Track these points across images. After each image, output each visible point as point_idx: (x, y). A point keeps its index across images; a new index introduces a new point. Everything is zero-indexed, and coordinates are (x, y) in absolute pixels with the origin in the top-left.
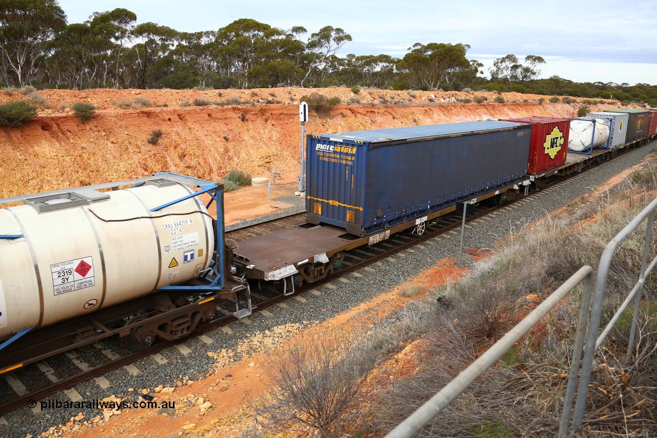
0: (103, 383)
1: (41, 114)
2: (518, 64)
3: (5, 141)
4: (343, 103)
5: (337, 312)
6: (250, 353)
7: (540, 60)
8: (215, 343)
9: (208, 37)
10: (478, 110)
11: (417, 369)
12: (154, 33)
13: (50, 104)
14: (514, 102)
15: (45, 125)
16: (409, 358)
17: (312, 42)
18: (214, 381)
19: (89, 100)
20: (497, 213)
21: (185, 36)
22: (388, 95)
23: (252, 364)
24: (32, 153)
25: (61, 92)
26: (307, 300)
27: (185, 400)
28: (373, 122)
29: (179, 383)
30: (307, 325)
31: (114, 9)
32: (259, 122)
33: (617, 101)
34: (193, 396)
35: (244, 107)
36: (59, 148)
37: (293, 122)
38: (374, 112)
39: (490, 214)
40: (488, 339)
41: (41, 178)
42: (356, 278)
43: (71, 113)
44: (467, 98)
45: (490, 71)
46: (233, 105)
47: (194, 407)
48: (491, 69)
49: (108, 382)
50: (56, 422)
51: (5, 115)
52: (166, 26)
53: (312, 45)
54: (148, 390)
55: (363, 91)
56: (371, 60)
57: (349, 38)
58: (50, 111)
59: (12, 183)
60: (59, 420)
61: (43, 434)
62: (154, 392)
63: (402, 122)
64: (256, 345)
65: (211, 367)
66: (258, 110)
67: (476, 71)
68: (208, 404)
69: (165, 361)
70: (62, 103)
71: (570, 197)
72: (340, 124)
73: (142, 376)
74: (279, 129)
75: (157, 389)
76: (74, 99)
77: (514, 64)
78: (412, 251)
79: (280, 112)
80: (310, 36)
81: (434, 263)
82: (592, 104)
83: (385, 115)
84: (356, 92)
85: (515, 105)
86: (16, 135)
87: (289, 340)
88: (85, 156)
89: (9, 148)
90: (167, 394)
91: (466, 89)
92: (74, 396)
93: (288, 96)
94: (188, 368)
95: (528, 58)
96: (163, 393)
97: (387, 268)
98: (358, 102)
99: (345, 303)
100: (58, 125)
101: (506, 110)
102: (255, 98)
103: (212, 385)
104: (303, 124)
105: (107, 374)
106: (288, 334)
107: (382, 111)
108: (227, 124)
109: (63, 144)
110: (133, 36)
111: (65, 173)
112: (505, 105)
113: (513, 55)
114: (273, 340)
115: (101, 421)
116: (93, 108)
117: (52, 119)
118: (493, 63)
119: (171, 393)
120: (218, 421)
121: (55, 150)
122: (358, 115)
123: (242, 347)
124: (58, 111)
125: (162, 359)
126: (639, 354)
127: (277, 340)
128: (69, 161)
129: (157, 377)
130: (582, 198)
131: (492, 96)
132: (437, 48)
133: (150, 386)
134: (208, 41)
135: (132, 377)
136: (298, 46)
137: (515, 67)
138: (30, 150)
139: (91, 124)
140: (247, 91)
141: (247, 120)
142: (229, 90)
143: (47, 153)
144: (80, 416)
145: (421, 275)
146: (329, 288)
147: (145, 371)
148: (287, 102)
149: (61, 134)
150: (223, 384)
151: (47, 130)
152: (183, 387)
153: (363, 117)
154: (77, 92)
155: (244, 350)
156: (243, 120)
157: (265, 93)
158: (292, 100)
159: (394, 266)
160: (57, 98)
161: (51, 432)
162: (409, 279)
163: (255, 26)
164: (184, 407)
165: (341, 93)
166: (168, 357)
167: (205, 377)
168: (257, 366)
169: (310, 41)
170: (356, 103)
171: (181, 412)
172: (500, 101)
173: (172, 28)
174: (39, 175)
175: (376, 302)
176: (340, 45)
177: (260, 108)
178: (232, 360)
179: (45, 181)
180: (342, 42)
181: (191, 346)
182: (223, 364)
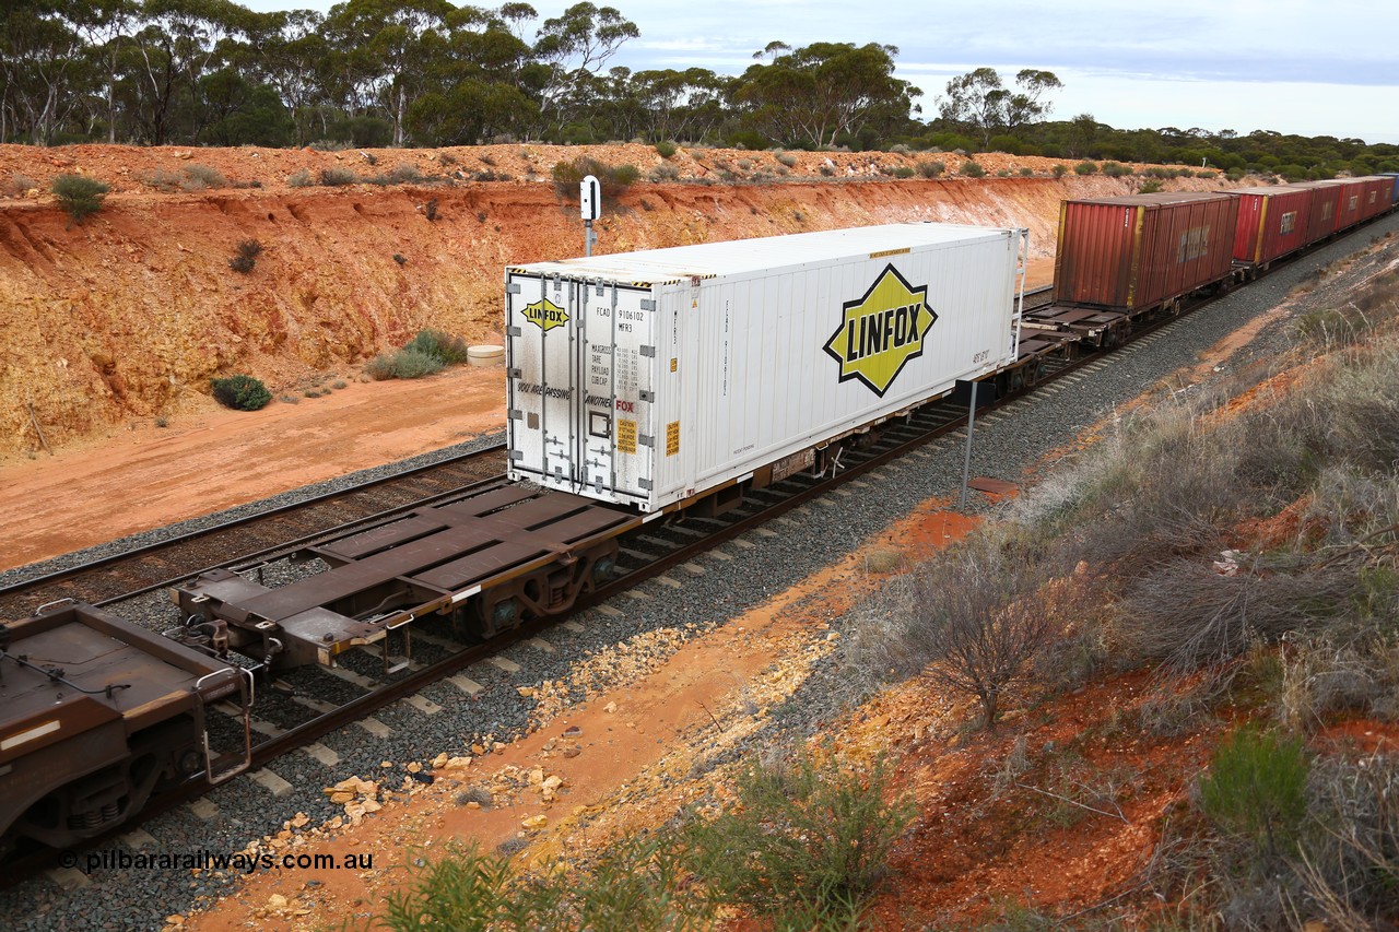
0: (326, 756)
2: (1001, 89)
4: (643, 179)
5: (746, 605)
6: (599, 687)
7: (1049, 79)
8: (526, 669)
9: (301, 23)
10: (929, 193)
17: (547, 39)
18: (546, 740)
22: (736, 162)
23: (611, 706)
26: (683, 583)
27: (501, 778)
28: (712, 221)
29: (475, 748)
30: (694, 630)
32: (466, 222)
33: (1216, 170)
34: (516, 769)
35: (429, 189)
36: (33, 282)
38: (711, 199)
44: (902, 166)
45: (938, 105)
46: (404, 185)
47: (526, 789)
49: (335, 754)
50: (256, 832)
53: (548, 46)
54: (419, 764)
55: (683, 152)
56: (667, 82)
57: (632, 30)
60: (261, 828)
62: (431, 767)
63: (771, 221)
64: (607, 671)
65: (531, 717)
66: (462, 195)
67: (909, 105)
69: (435, 709)
72: (642, 227)
73: (401, 737)
74: (511, 238)
75: (436, 762)
77: (991, 89)
79: (512, 199)
80: (542, 26)
82: (1166, 177)
83: (734, 206)
84: (667, 154)
85: (1004, 181)
87: (667, 660)
88: (96, 299)
90: (457, 769)
91: (897, 147)
92: (275, 783)
93: (522, 164)
94: (485, 720)
95: (1023, 75)
96: (450, 769)
98: (674, 177)
99: (757, 588)
100: (22, 227)
103: (544, 747)
104: (589, 223)
105: (325, 739)
106: (662, 649)
107: (728, 196)
109: (41, 271)
111: (56, 339)
112: (983, 182)
113: (989, 70)
114: (637, 660)
119: (466, 768)
120: (584, 807)
121: (24, 285)
122: (678, 206)
123: (581, 675)
125: (429, 704)
127: (644, 660)
128: (60, 310)
129: (430, 739)
131: (953, 162)
132: (831, 55)
133: (421, 756)
134: (300, 34)
135: (381, 740)
137: (995, 96)
139: (99, 225)
140: (432, 153)
141: (440, 218)
144: (301, 819)
147: (403, 729)
148: (521, 178)
149: (31, 250)
150: (566, 745)
152: (488, 756)
153: (688, 209)
155: (585, 681)
156: (431, 219)
157: (470, 156)
158: (532, 172)
164: (505, 791)
165: (635, 157)
166: (440, 700)
167: (524, 736)
168: (621, 709)
169: (542, 36)
170: (670, 180)
171: (504, 798)
172: (974, 172)
175: (817, 584)
176: (610, 47)
177: (467, 190)
178: (569, 702)
180: (617, 39)
181: (479, 677)
182: (553, 710)
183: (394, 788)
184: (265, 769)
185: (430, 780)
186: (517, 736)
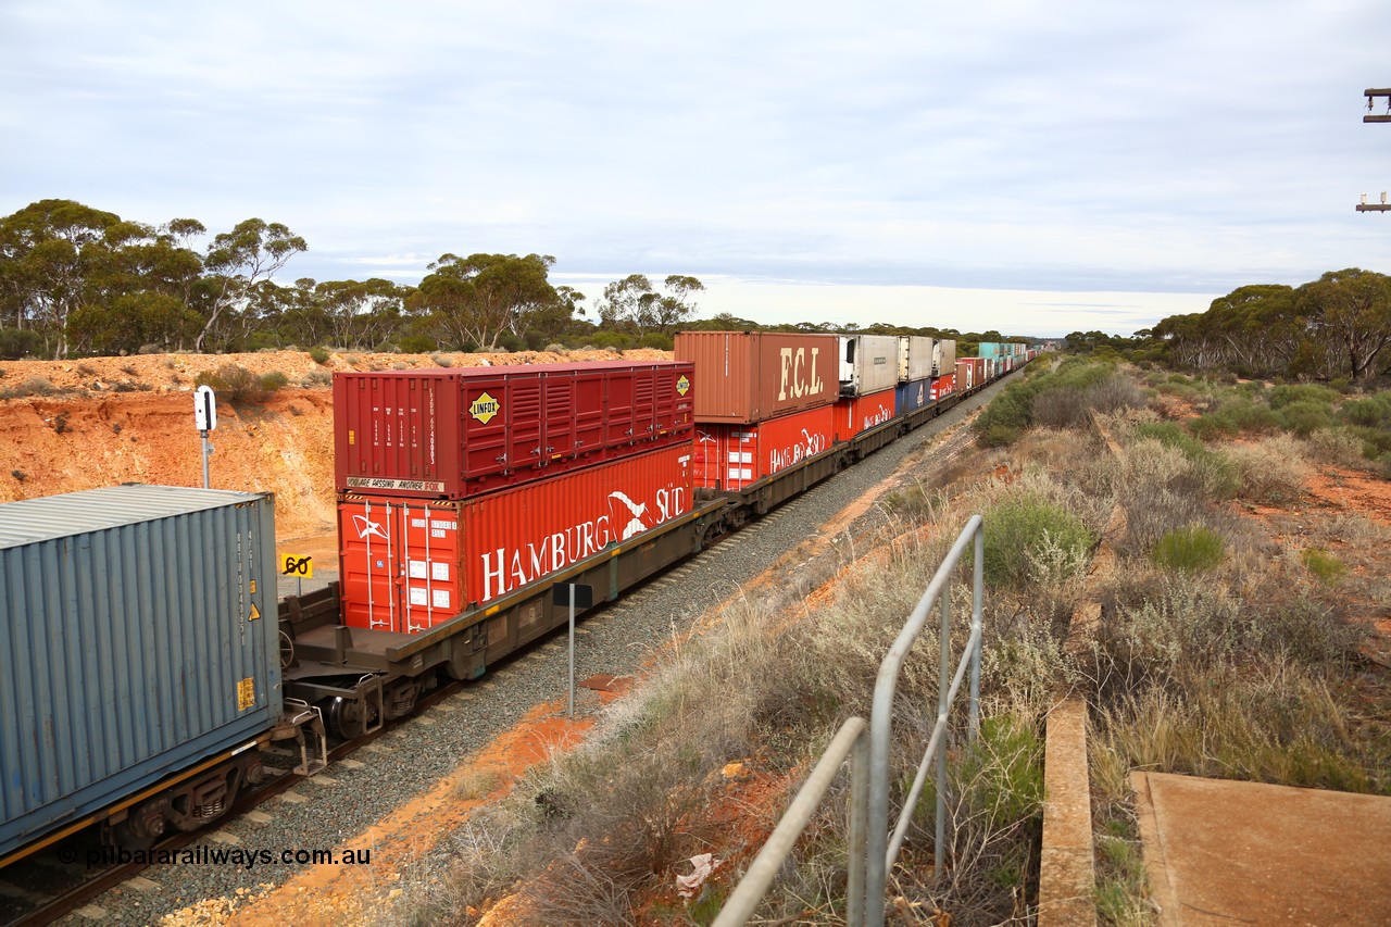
2: (652, 293)
4: (294, 385)
7: (693, 283)
17: (218, 252)
20: (638, 597)
22: (392, 364)
26: (243, 837)
30: (246, 896)
32: (100, 433)
35: (60, 401)
37: (180, 432)
39: (625, 602)
40: (656, 876)
42: (351, 772)
45: (598, 308)
46: (33, 398)
53: (218, 259)
55: (337, 357)
56: (349, 291)
57: (300, 244)
66: (97, 407)
67: (572, 308)
71: (775, 551)
72: (289, 432)
74: (148, 448)
77: (644, 292)
78: (469, 696)
79: (150, 409)
80: (212, 240)
81: (519, 717)
84: (321, 360)
91: (553, 346)
93: (166, 373)
95: (671, 280)
97: (419, 740)
98: (326, 382)
102: (89, 380)
104: (204, 434)
106: (201, 926)
108: (19, 443)
113: (641, 276)
118: (603, 291)
122: (328, 410)
126: (957, 863)
130: (799, 550)
132: (488, 264)
136: (187, 262)
137: (648, 299)
140: (67, 365)
141: (70, 431)
142: (21, 364)
145: (493, 746)
146: (290, 803)
148: (164, 388)
156: (60, 431)
157: (112, 367)
158: (177, 381)
159: (433, 733)
162: (468, 758)
163: (81, 217)
165: (288, 363)
169: (213, 250)
170: (323, 384)
175: (401, 821)
176: (281, 259)
177: (103, 401)
180: (286, 254)
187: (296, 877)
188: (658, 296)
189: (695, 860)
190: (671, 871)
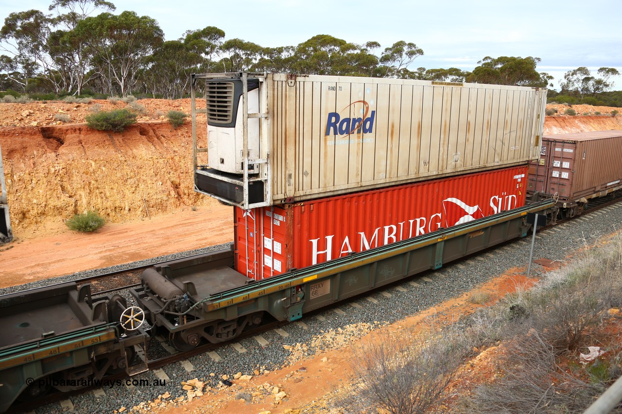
0: (188, 367)
1: (141, 120)
2: (590, 76)
3: (109, 144)
5: (407, 314)
6: (323, 349)
7: (614, 71)
8: (290, 337)
9: (288, 52)
10: (548, 122)
11: (495, 375)
12: (240, 48)
13: (148, 111)
14: (585, 114)
15: (143, 131)
16: (485, 364)
18: (288, 372)
19: (181, 108)
20: (567, 225)
21: (268, 51)
23: (325, 359)
24: (131, 155)
25: (158, 101)
26: (379, 301)
27: (261, 388)
29: (256, 372)
30: (378, 325)
31: (205, 27)
34: (269, 385)
36: (154, 151)
39: (560, 226)
40: (570, 351)
41: (138, 177)
42: (426, 283)
43: (165, 120)
45: (560, 84)
47: (269, 396)
48: (562, 82)
49: (193, 366)
50: (146, 398)
51: (110, 121)
52: (252, 42)
53: (385, 59)
54: (228, 376)
56: (441, 74)
57: (421, 52)
58: (147, 118)
59: (113, 181)
60: (148, 396)
61: (135, 408)
62: (234, 377)
64: (329, 341)
65: (287, 359)
67: (546, 83)
68: (282, 394)
69: (244, 351)
70: (158, 111)
73: (224, 362)
75: (236, 376)
76: (169, 107)
77: (585, 76)
78: (482, 259)
80: (383, 50)
81: (503, 272)
85: (586, 117)
86: (118, 139)
87: (360, 338)
88: (177, 159)
89: (112, 151)
90: (245, 381)
92: (162, 376)
94: (265, 359)
95: (601, 70)
96: (241, 380)
97: (457, 274)
99: (415, 306)
100: (154, 130)
101: (576, 122)
103: (287, 376)
105: (191, 359)
106: (359, 333)
109: (158, 147)
110: (221, 51)
111: (159, 174)
112: (576, 118)
113: (585, 68)
114: (345, 337)
115: (185, 401)
116: (185, 116)
117: (149, 125)
118: (564, 75)
119: (248, 381)
120: (291, 410)
121: (150, 152)
123: (316, 342)
124: (154, 118)
125: (242, 348)
127: (349, 337)
128: (162, 162)
129: (236, 365)
131: (562, 108)
132: (507, 62)
133: (230, 372)
134: (288, 56)
135: (214, 362)
136: (372, 60)
137: (587, 80)
138: (130, 153)
139: (183, 130)
143: (144, 155)
144: (167, 395)
145: (490, 282)
146: (400, 291)
147: (226, 358)
149: (156, 139)
150: (298, 376)
151: (144, 135)
152: (260, 376)
154: (171, 101)
155: (317, 345)
159: (464, 272)
160: (154, 106)
161: (142, 407)
162: (478, 286)
163: (332, 42)
164: (260, 395)
166: (247, 347)
167: (281, 368)
168: (329, 361)
169: (384, 55)
171: (258, 399)
172: (571, 113)
173: (256, 43)
174: (136, 174)
175: (445, 307)
176: (412, 59)
178: (306, 354)
179: (142, 181)
180: (414, 56)
181: (269, 338)
182: (298, 357)
183: (213, 386)
184: (161, 369)
185: (230, 384)
186: (277, 368)
187: (398, 321)
188: (592, 78)
189: (591, 348)
190: (577, 350)
